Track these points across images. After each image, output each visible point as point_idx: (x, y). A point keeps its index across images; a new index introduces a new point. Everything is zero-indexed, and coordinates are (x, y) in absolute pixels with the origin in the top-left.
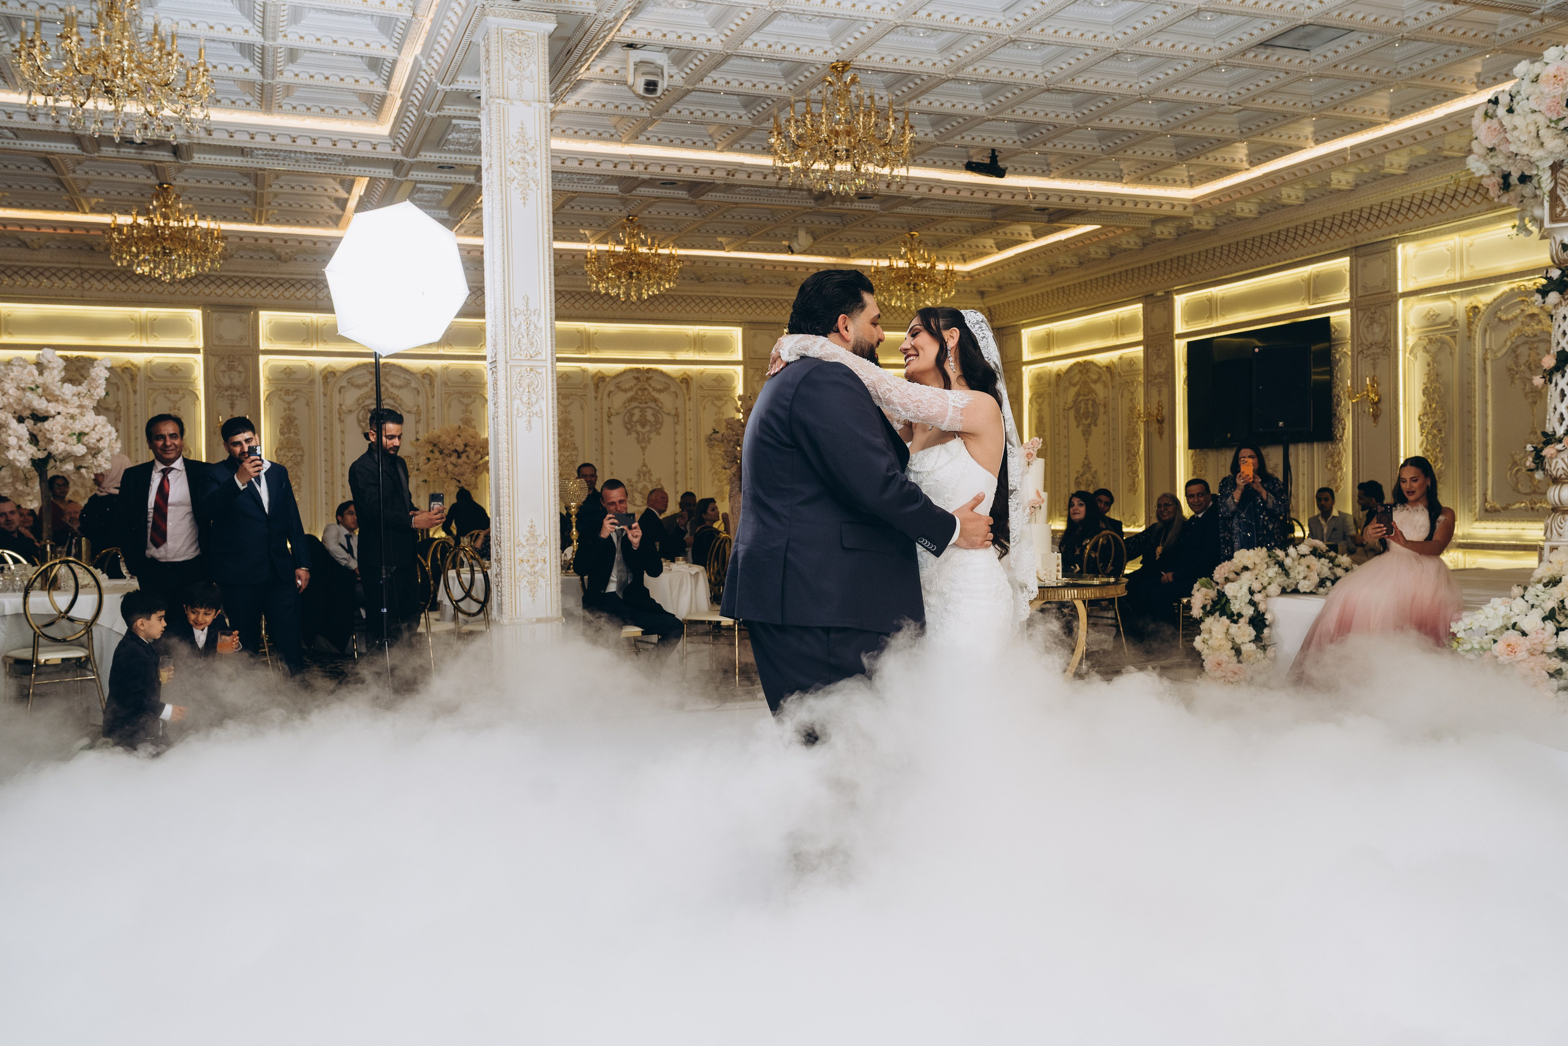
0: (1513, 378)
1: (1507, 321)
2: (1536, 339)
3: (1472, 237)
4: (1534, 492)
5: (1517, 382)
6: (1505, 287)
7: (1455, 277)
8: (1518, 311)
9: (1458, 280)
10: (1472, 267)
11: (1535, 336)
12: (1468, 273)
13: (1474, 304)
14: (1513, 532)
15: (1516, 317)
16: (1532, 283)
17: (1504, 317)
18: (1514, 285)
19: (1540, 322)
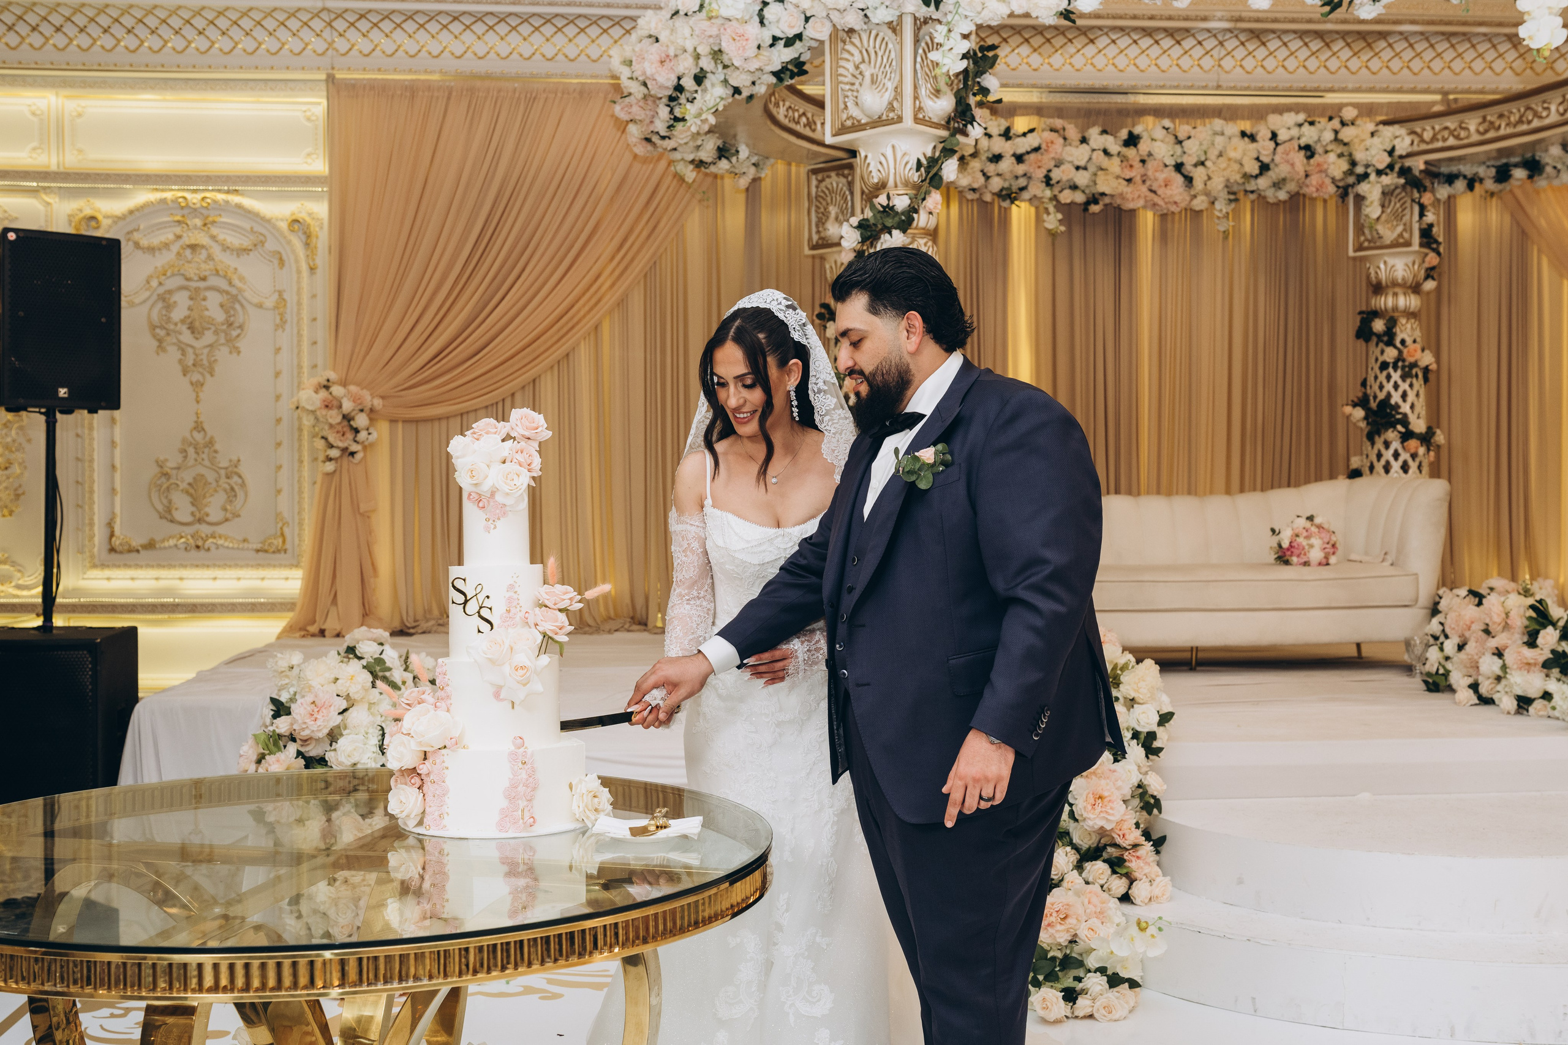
0: (160, 341)
1: (151, 250)
2: (202, 284)
3: (83, 103)
4: (200, 521)
5: (169, 348)
6: (144, 196)
7: (48, 160)
8: (171, 237)
9: (54, 168)
10: (80, 151)
11: (204, 279)
12: (71, 160)
13: (88, 212)
14: (162, 584)
15: (166, 246)
16: (199, 196)
17: (144, 242)
18: (168, 195)
19: (210, 257)
